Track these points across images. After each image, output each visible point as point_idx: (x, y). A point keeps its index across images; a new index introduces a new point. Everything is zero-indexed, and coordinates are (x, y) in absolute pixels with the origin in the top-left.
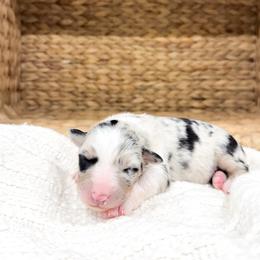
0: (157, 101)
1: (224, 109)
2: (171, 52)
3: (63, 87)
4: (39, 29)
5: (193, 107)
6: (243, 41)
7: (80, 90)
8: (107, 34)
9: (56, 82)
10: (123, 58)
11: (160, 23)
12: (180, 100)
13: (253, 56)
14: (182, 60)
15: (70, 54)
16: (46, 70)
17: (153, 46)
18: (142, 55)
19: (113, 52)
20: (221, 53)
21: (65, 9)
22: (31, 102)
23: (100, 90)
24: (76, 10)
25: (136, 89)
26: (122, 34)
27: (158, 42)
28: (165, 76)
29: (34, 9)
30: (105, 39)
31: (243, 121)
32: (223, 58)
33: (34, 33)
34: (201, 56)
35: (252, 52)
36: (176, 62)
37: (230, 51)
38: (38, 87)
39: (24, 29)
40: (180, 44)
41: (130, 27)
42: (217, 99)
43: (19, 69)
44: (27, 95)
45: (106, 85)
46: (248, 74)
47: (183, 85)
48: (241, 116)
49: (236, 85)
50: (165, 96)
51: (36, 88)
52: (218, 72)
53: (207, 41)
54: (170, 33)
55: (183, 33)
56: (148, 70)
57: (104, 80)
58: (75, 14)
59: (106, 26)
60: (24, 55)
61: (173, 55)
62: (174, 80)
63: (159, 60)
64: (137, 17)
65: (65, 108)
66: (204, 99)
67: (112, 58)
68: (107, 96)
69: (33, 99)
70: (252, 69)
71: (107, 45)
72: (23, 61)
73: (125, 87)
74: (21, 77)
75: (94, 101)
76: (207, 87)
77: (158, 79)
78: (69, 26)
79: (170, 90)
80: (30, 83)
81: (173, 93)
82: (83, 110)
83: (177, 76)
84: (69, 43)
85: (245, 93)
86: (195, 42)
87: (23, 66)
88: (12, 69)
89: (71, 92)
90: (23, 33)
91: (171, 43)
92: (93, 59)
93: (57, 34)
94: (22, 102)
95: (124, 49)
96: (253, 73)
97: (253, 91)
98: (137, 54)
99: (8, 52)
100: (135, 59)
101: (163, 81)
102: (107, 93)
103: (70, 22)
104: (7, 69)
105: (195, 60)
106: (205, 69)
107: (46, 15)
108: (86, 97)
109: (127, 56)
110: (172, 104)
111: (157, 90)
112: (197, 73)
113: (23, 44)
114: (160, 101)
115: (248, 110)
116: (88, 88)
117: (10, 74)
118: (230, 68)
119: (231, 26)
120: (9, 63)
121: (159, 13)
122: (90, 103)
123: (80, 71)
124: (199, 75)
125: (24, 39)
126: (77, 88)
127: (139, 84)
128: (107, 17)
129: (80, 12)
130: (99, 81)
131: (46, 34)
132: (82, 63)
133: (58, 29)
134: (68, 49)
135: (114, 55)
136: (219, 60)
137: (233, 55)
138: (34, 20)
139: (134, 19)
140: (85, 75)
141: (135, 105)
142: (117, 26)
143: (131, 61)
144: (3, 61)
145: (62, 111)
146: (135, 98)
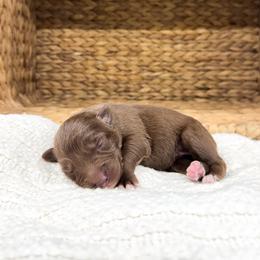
0: (163, 91)
1: (228, 99)
2: (176, 44)
3: (75, 77)
4: (53, 23)
5: (197, 97)
6: (247, 33)
7: (91, 80)
8: (116, 28)
9: (69, 72)
10: (131, 50)
11: (166, 16)
12: (185, 89)
13: (256, 47)
14: (188, 51)
15: (81, 46)
16: (60, 61)
17: (159, 39)
18: (149, 47)
19: (122, 45)
20: (225, 44)
21: (76, 5)
22: (46, 91)
23: (109, 80)
24: (87, 6)
25: (143, 79)
26: (130, 28)
27: (164, 35)
28: (170, 66)
29: (48, 5)
30: (114, 33)
31: (244, 110)
32: (227, 49)
33: (48, 28)
34: (206, 48)
35: (255, 43)
36: (182, 53)
37: (234, 42)
38: (52, 77)
39: (39, 23)
40: (184, 36)
41: (137, 20)
42: (221, 89)
43: (34, 61)
44: (43, 84)
45: (115, 75)
46: (251, 65)
47: (188, 76)
48: (244, 105)
49: (240, 75)
50: (170, 86)
51: (51, 79)
52: (222, 63)
53: (211, 33)
54: (176, 25)
55: (188, 26)
56: (155, 61)
57: (113, 70)
58: (85, 9)
59: (115, 20)
60: (39, 48)
61: (179, 47)
62: (179, 71)
63: (165, 52)
64: (144, 11)
65: (77, 97)
66: (208, 89)
67: (120, 50)
68: (115, 86)
69: (47, 89)
70: (255, 60)
71: (115, 37)
72: (38, 54)
73: (132, 77)
74: (36, 68)
75: (103, 90)
76: (211, 77)
77: (164, 70)
78: (81, 21)
79: (176, 80)
80: (45, 74)
81: (178, 83)
82: (93, 99)
83: (183, 66)
84: (80, 37)
85: (247, 83)
86: (200, 34)
87: (38, 57)
88: (27, 61)
89: (82, 82)
90: (38, 28)
91: (177, 35)
92: (102, 51)
93: (70, 28)
94: (38, 91)
95: (132, 42)
96: (256, 64)
97: (257, 81)
98: (144, 46)
99: (23, 45)
100: (143, 51)
101: (169, 71)
102: (116, 83)
103: (81, 16)
104: (22, 61)
105: (199, 51)
106: (210, 60)
107: (59, 10)
108: (96, 87)
109: (134, 48)
110: (177, 93)
111: (163, 80)
112: (202, 64)
113: (38, 37)
114: (166, 91)
115: (251, 100)
116: (98, 79)
117: (25, 65)
118: (234, 60)
119: (235, 19)
120: (24, 55)
121: (165, 7)
122: (100, 93)
123: (90, 63)
124: (204, 66)
125: (39, 33)
126: (87, 78)
127: (145, 74)
128: (115, 11)
129: (91, 8)
130: (108, 72)
131: (59, 28)
132: (92, 55)
133: (71, 24)
134: (80, 42)
135: (122, 47)
136: (223, 51)
137: (237, 46)
138: (48, 15)
139: (141, 13)
140: (95, 66)
141: (142, 95)
142: (125, 20)
143: (138, 53)
144: (18, 53)
145: (74, 100)
146: (142, 88)
